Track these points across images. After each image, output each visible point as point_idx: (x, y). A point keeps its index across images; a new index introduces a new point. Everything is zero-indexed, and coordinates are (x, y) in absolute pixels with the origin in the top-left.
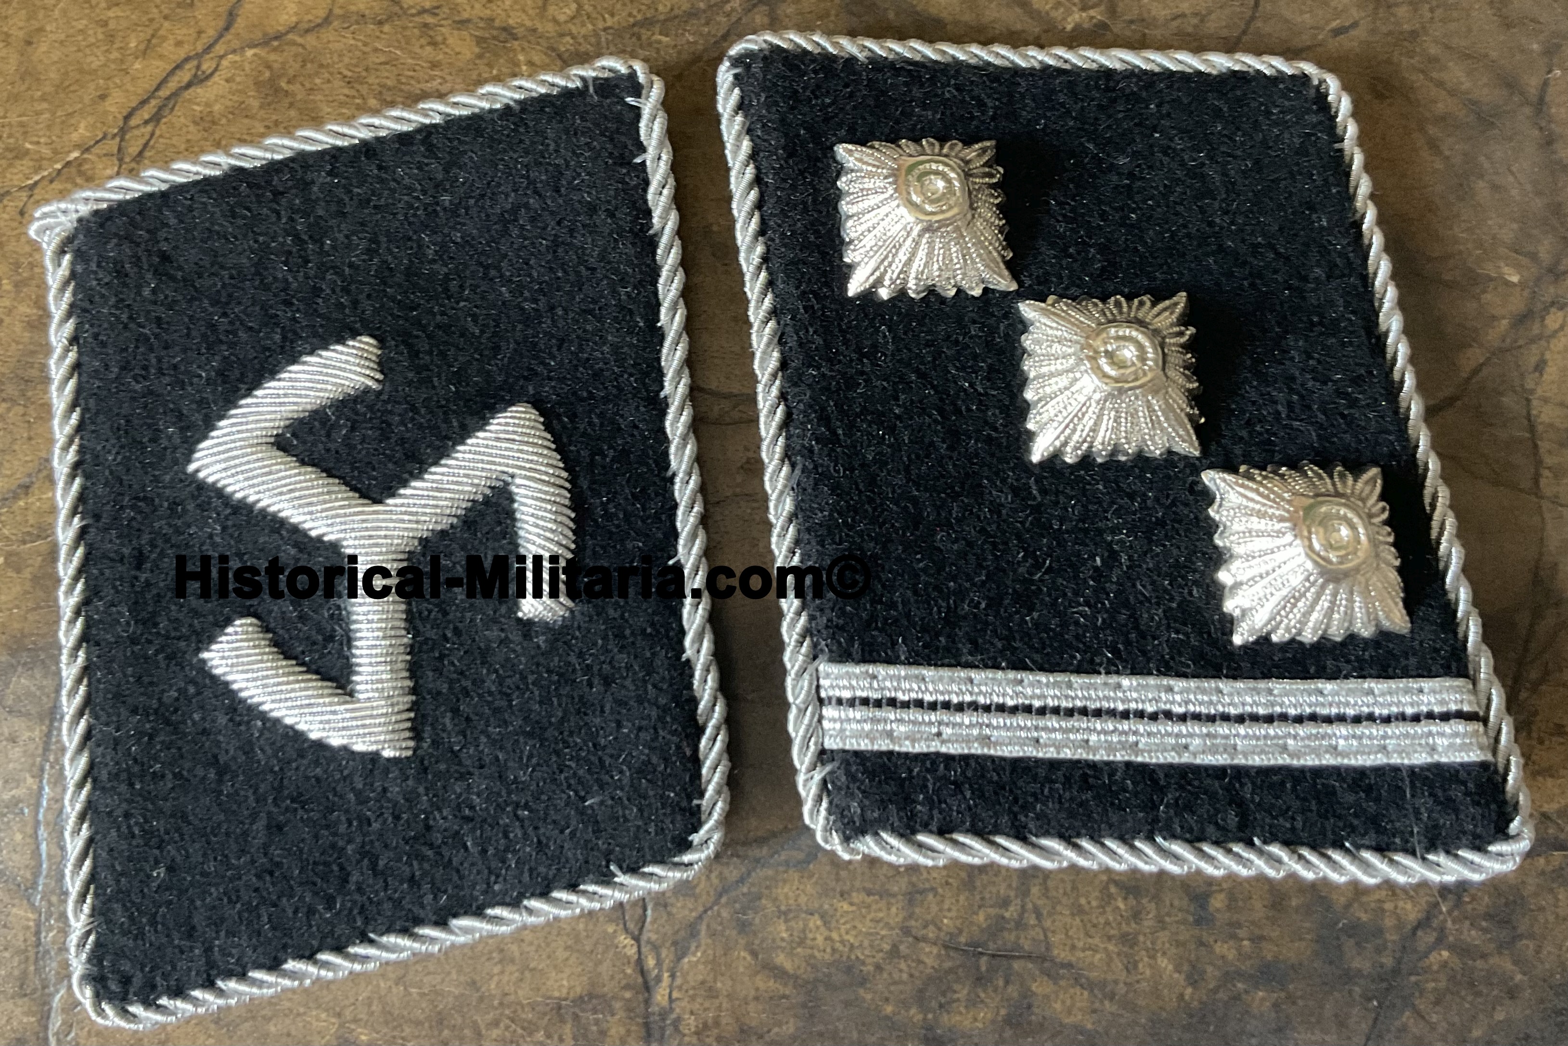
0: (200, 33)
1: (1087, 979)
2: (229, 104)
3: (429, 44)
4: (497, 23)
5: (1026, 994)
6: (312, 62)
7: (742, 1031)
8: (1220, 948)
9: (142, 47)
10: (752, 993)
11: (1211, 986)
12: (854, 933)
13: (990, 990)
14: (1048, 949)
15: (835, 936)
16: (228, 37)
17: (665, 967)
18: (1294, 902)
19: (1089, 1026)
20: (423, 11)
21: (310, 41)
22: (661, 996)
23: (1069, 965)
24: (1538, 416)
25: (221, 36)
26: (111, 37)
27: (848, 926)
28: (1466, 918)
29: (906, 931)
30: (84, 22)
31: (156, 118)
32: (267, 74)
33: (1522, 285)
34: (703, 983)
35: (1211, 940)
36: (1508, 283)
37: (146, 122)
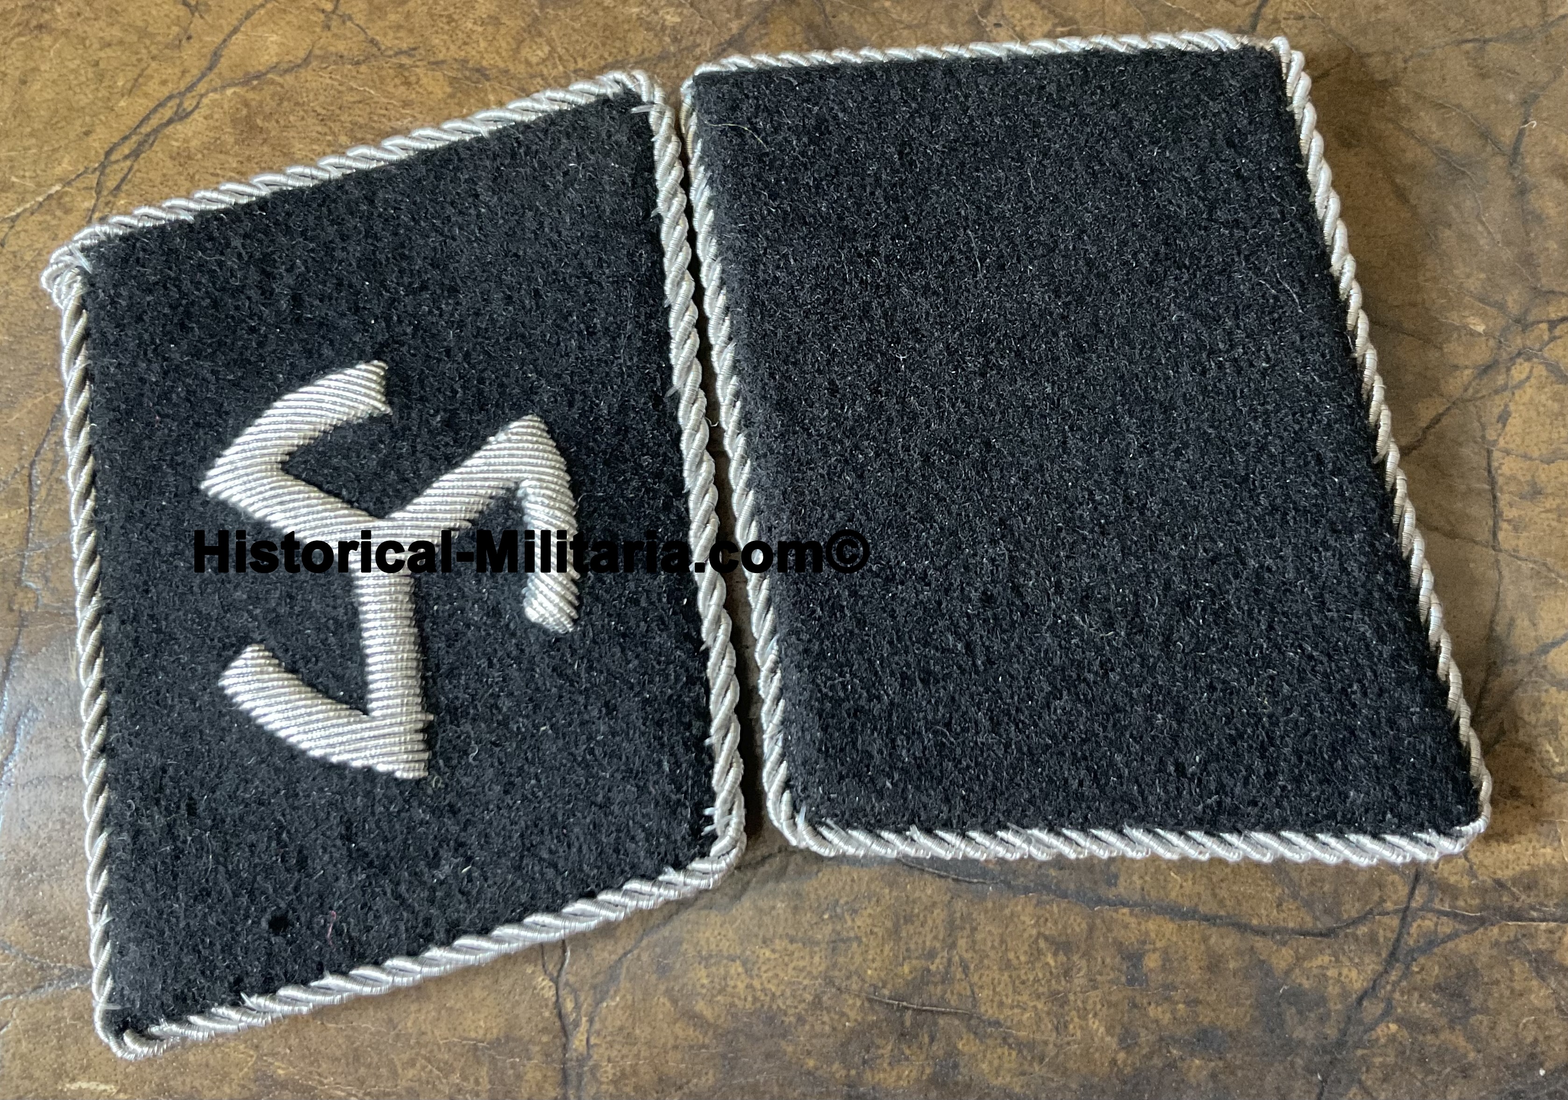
0: (184, 72)
1: (1016, 1038)
2: (206, 139)
3: (403, 84)
4: (470, 65)
5: (952, 1053)
6: (289, 100)
7: (660, 1080)
8: (1153, 1011)
9: (129, 86)
10: (671, 1042)
11: (1144, 1052)
12: (775, 981)
13: (915, 1047)
14: (974, 1006)
15: (756, 983)
16: (212, 76)
17: (583, 1012)
18: (1232, 965)
19: (1017, 1089)
20: (400, 52)
21: (289, 79)
22: (578, 1042)
23: (997, 1024)
24: (1499, 468)
25: (203, 75)
26: (100, 77)
27: (770, 974)
28: (1415, 989)
29: (829, 981)
30: (77, 62)
31: (135, 154)
32: (245, 112)
33: (1487, 334)
34: (621, 1029)
35: (1145, 1001)
36: (1473, 334)
37: (126, 157)
